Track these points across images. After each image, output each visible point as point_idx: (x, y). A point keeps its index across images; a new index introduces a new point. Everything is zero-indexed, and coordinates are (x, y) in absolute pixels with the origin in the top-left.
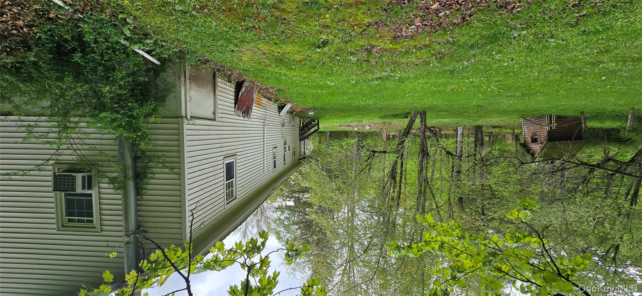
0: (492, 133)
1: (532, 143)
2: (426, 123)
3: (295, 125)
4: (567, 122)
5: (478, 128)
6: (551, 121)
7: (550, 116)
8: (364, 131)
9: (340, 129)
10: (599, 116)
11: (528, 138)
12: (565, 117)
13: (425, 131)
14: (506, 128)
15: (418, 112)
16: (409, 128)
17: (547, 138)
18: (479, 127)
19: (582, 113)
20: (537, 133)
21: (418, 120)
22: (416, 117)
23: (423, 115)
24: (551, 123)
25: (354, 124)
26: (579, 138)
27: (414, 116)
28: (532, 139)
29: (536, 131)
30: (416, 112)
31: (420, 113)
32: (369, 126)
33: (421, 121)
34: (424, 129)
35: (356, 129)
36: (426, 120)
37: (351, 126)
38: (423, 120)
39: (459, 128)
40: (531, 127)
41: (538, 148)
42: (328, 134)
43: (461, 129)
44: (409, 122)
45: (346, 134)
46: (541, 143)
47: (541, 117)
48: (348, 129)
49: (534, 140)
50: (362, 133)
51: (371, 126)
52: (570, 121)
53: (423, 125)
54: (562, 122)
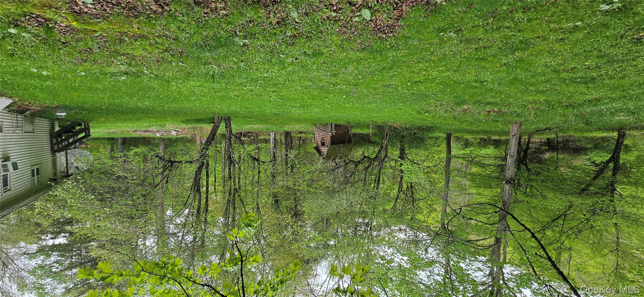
0: (300, 137)
1: (322, 146)
2: (231, 129)
3: (35, 130)
4: (342, 129)
5: (287, 134)
6: (332, 128)
7: (331, 125)
8: (170, 137)
9: (134, 135)
10: (358, 125)
11: (319, 142)
12: (340, 126)
13: (231, 137)
14: (309, 134)
15: (222, 117)
16: (213, 135)
17: (330, 142)
18: (288, 132)
19: (348, 123)
20: (324, 138)
21: (222, 126)
22: (220, 123)
23: (228, 120)
24: (332, 130)
25: (154, 128)
26: (350, 142)
27: (218, 121)
28: (322, 143)
29: (323, 136)
30: (220, 118)
31: (225, 119)
32: (176, 131)
33: (226, 127)
34: (229, 135)
35: (158, 135)
36: (231, 126)
37: (151, 131)
38: (228, 126)
39: (271, 134)
40: (320, 133)
41: (326, 150)
42: (120, 141)
43: (272, 134)
44: (213, 128)
45: (145, 141)
46: (327, 146)
47: (326, 125)
48: (146, 135)
49: (323, 144)
50: (168, 139)
51: (178, 131)
52: (344, 129)
53: (229, 131)
54: (339, 129)
